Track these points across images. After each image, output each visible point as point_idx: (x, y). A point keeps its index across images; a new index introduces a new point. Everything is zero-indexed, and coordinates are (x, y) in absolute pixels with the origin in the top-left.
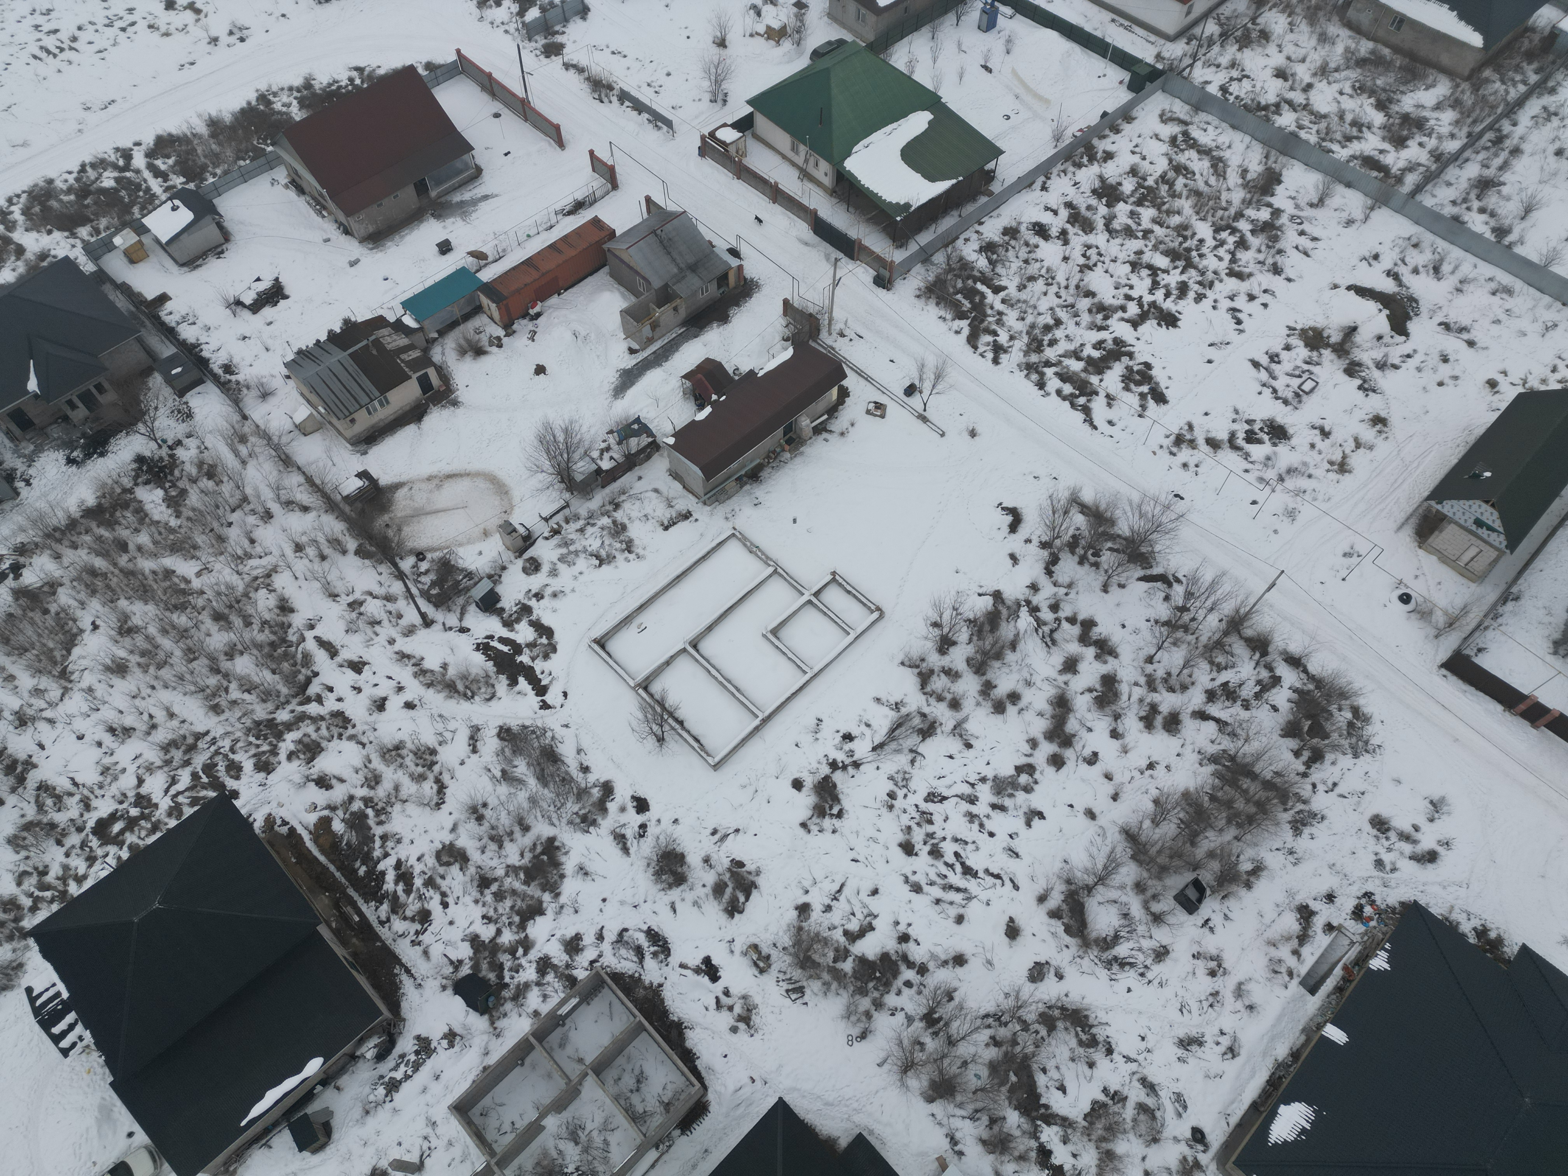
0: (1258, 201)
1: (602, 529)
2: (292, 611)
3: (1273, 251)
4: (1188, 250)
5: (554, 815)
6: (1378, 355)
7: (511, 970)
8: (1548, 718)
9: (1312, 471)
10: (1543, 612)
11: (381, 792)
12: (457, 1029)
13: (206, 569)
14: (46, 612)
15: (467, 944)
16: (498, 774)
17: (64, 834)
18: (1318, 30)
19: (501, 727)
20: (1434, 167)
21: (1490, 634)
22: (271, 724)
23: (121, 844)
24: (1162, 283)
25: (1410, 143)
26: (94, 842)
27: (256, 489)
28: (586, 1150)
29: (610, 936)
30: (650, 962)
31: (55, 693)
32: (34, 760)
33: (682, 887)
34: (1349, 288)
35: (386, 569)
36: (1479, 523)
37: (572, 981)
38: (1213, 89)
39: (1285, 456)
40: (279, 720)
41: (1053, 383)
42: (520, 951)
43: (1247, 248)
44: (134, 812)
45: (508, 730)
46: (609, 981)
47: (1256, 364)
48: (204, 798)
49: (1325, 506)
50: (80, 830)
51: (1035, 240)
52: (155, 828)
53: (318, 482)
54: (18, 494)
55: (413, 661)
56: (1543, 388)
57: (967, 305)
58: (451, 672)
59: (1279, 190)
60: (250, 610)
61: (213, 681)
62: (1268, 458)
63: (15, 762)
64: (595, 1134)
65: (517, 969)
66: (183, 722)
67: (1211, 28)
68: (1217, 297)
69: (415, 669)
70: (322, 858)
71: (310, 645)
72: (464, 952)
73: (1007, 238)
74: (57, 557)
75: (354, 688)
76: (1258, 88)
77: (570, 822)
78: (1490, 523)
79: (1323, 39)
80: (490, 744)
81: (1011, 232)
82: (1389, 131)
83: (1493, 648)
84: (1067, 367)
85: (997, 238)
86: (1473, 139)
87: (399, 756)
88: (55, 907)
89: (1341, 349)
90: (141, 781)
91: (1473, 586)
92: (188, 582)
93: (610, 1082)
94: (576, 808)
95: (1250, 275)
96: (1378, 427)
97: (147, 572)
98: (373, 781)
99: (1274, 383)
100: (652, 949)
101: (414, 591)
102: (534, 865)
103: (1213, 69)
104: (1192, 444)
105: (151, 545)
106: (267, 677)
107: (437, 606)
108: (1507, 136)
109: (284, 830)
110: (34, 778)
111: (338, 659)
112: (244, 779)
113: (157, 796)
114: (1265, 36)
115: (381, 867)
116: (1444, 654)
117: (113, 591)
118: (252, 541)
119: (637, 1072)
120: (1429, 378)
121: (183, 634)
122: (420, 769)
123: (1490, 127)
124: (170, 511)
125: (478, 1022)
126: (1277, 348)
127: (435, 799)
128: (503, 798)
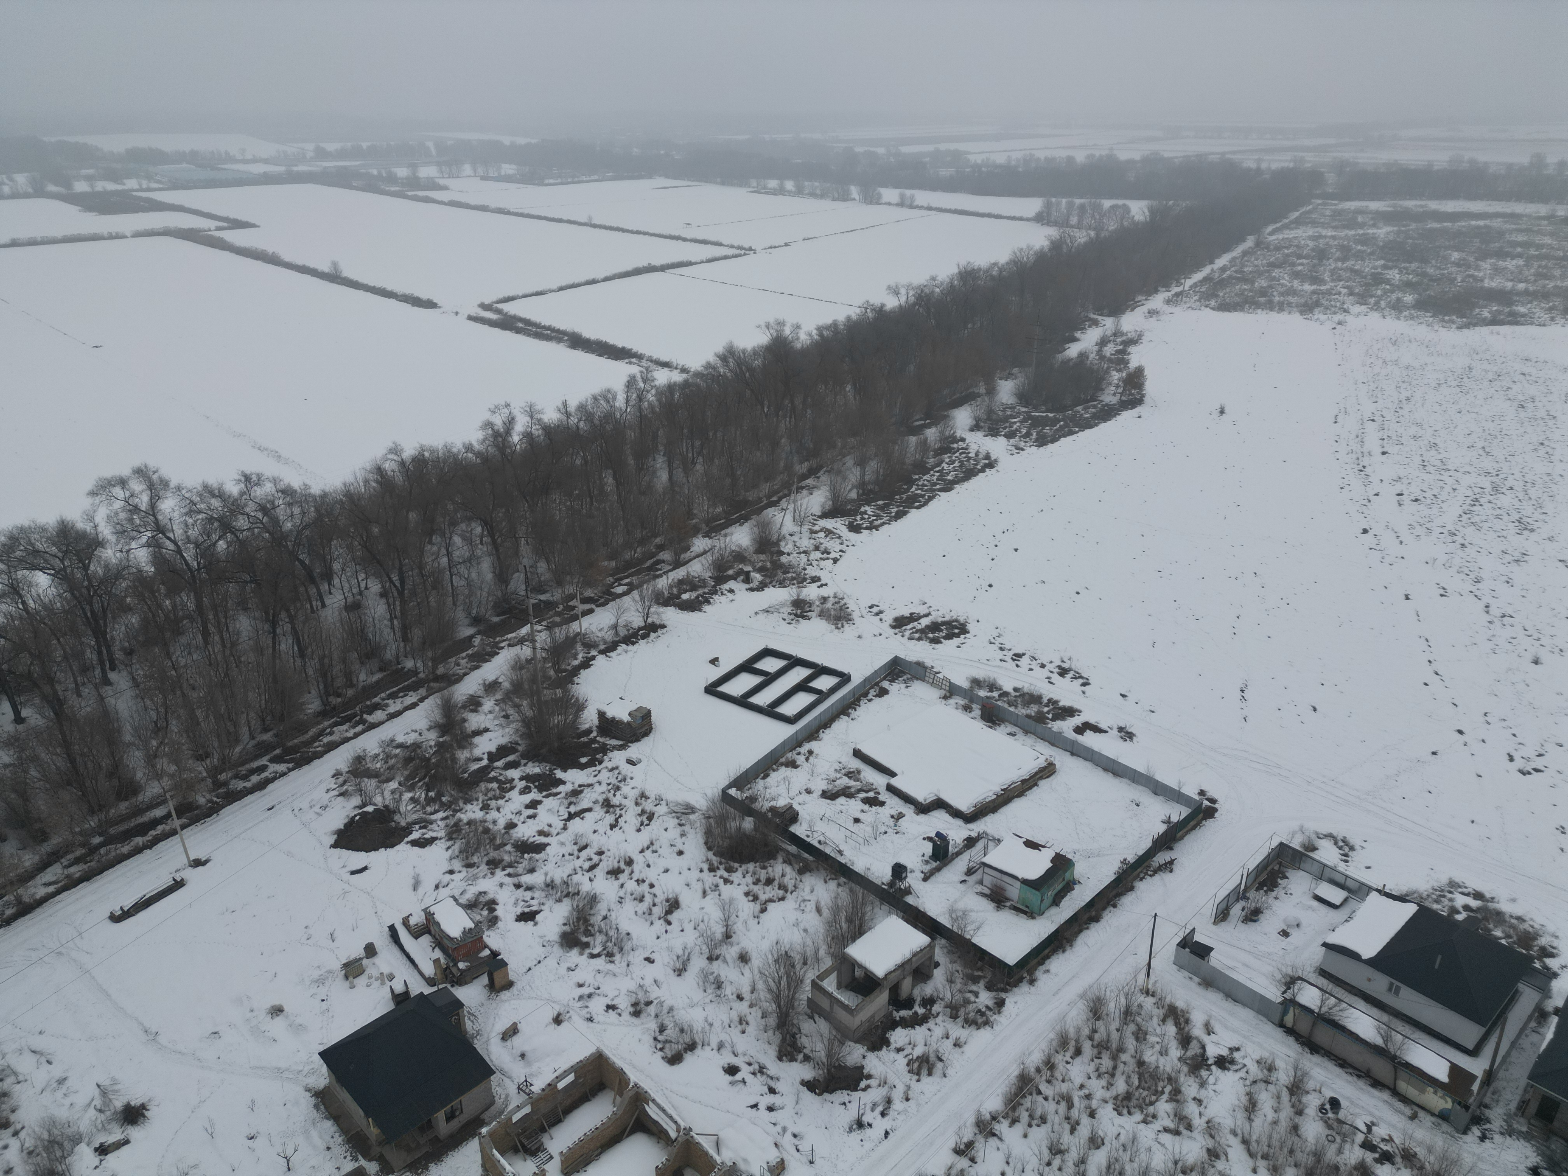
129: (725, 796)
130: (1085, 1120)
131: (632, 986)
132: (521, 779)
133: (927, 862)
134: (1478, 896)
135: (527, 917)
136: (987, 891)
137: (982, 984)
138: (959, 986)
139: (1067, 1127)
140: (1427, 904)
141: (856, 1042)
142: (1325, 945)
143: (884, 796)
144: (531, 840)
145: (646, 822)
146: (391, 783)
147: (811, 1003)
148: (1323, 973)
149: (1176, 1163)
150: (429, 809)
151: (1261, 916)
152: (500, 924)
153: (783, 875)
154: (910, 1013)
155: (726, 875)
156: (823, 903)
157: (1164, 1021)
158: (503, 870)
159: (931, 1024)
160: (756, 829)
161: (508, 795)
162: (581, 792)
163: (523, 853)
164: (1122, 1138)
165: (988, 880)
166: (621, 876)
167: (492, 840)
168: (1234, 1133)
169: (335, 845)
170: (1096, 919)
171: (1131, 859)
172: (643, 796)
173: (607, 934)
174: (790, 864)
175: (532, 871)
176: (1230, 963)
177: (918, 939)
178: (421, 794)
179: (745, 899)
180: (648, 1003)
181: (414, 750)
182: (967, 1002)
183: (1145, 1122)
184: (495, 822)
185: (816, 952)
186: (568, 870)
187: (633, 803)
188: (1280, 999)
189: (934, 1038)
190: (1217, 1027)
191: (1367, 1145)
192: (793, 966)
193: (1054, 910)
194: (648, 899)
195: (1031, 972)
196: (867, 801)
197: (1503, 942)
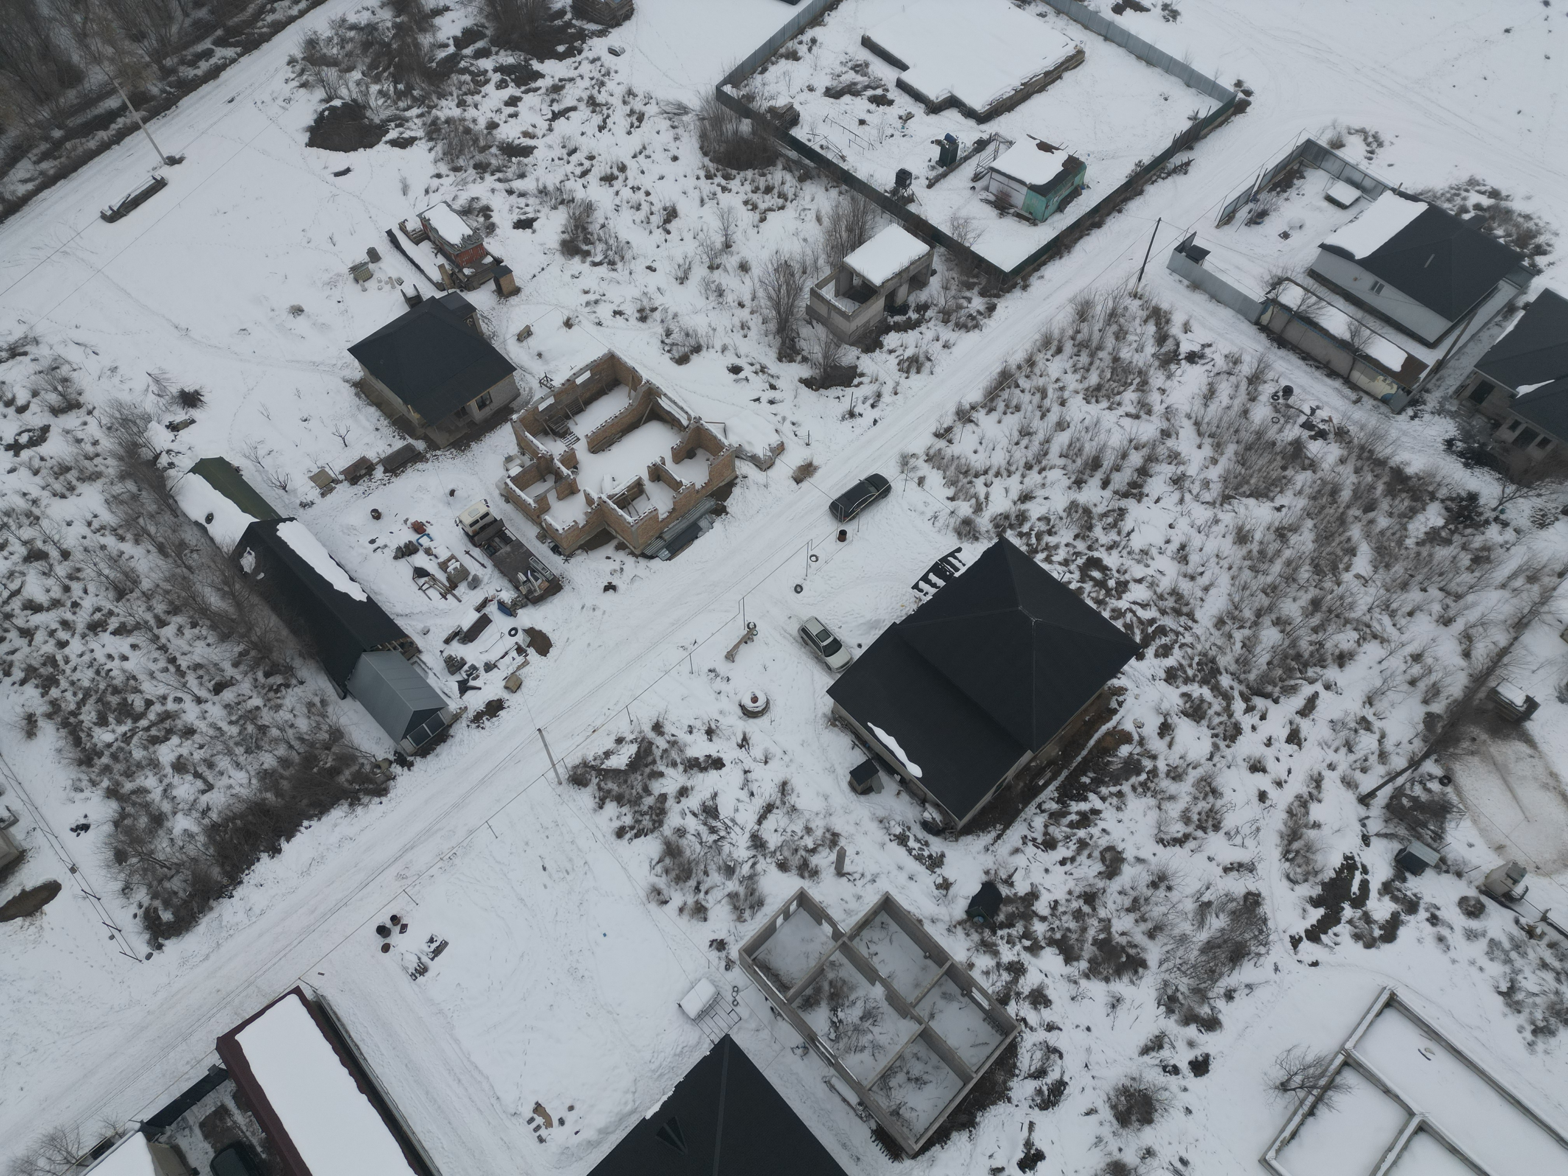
1: (1557, 993)
2: (1341, 666)
5: (1170, 964)
7: (1009, 935)
11: (1165, 784)
12: (952, 891)
13: (1365, 582)
14: (1284, 468)
15: (1028, 889)
16: (1205, 898)
17: (1084, 538)
19: (1259, 895)
22: (1216, 672)
23: (1082, 580)
26: (1080, 561)
27: (1474, 605)
28: (856, 1029)
29: (1053, 1039)
30: (1031, 1086)
31: (1207, 496)
32: (1145, 499)
33: (1115, 1122)
35: (1418, 746)
37: (1004, 1000)
40: (1219, 678)
42: (1027, 943)
44: (1111, 583)
45: (1257, 904)
46: (1008, 1041)
48: (1133, 633)
50: (1090, 548)
52: (1099, 602)
53: (1506, 660)
54: (1399, 413)
55: (1315, 792)
58: (1311, 834)
60: (1330, 629)
61: (1248, 614)
63: (1141, 486)
64: (870, 1037)
65: (1010, 941)
66: (1202, 600)
69: (1306, 796)
70: (1092, 742)
71: (1307, 690)
72: (1022, 887)
74: (1342, 461)
75: (1270, 740)
77: (1166, 984)
80: (1238, 885)
87: (1206, 795)
88: (1024, 549)
90: (1140, 581)
92: (1347, 569)
93: (915, 1048)
94: (1183, 988)
97: (1348, 534)
98: (1175, 774)
100: (1045, 1088)
101: (1400, 781)
102: (1114, 947)
105: (1378, 530)
106: (1262, 659)
107: (1388, 807)
109: (1114, 705)
110: (1130, 504)
111: (1298, 719)
112: (1157, 662)
113: (1128, 597)
115: (1092, 796)
117: (1320, 512)
118: (1411, 614)
119: (926, 1077)
121: (1290, 578)
122: (1195, 817)
124: (1422, 536)
125: (959, 909)
127: (1167, 837)
128: (1180, 907)
129: (720, 94)
130: (1056, 409)
131: (637, 293)
132: (495, 70)
133: (933, 168)
134: (1494, 194)
135: (524, 224)
136: (992, 198)
137: (976, 290)
138: (953, 292)
139: (1038, 414)
140: (1438, 203)
141: (852, 345)
142: (1323, 246)
143: (894, 94)
144: (517, 142)
145: (636, 124)
146: (354, 73)
147: (809, 310)
148: (1312, 273)
149: (1131, 441)
150: (401, 104)
151: (1267, 220)
152: (498, 231)
153: (783, 183)
154: (904, 318)
155: (723, 182)
156: (823, 213)
157: (1145, 321)
158: (492, 174)
159: (923, 329)
160: (754, 132)
161: (484, 90)
162: (563, 87)
163: (510, 156)
164: (1086, 422)
165: (994, 187)
166: (614, 182)
167: (476, 141)
168: (1189, 417)
169: (311, 144)
170: (1099, 225)
171: (1147, 160)
172: (630, 93)
173: (606, 243)
174: (791, 171)
175: (522, 176)
176: (1222, 266)
177: (917, 248)
178: (388, 86)
179: (744, 208)
180: (654, 310)
181: (371, 33)
182: (960, 307)
183: (1110, 408)
184: (474, 121)
185: (816, 261)
186: (560, 176)
187: (620, 102)
188: (1262, 300)
189: (925, 341)
190: (1195, 326)
191: (1307, 425)
192: (793, 275)
193: (1057, 217)
194: (645, 207)
195: (1025, 279)
196: (874, 100)
197: (1502, 241)
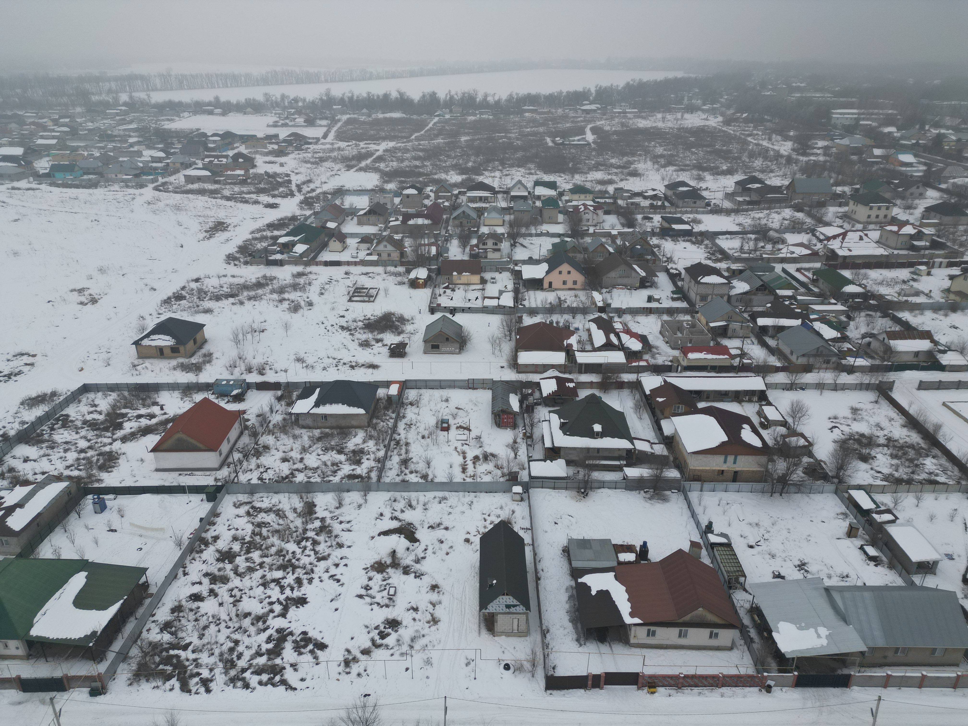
0: (310, 519)
3: (333, 538)
4: (290, 561)
6: (412, 557)
8: (603, 680)
9: (423, 632)
10: (562, 629)
18: (290, 435)
20: (379, 465)
21: (551, 656)
24: (286, 585)
25: (362, 461)
34: (379, 535)
36: (508, 607)
38: (255, 481)
39: (405, 633)
41: (254, 680)
43: (319, 543)
47: (360, 596)
49: (440, 647)
51: (195, 605)
56: (487, 530)
57: (169, 668)
59: (317, 509)
62: (398, 641)
67: (237, 456)
68: (319, 575)
73: (176, 614)
76: (277, 471)
78: (512, 603)
79: (295, 437)
81: (177, 609)
82: (351, 460)
83: (557, 662)
84: (257, 664)
85: (169, 618)
86: (387, 447)
89: (395, 564)
91: (528, 638)
95: (329, 555)
96: (436, 590)
99: (376, 600)
103: (249, 472)
104: (355, 660)
108: (400, 440)
114: (266, 448)
116: (542, 683)
120: (441, 554)
123: (391, 440)
126: (365, 582)
